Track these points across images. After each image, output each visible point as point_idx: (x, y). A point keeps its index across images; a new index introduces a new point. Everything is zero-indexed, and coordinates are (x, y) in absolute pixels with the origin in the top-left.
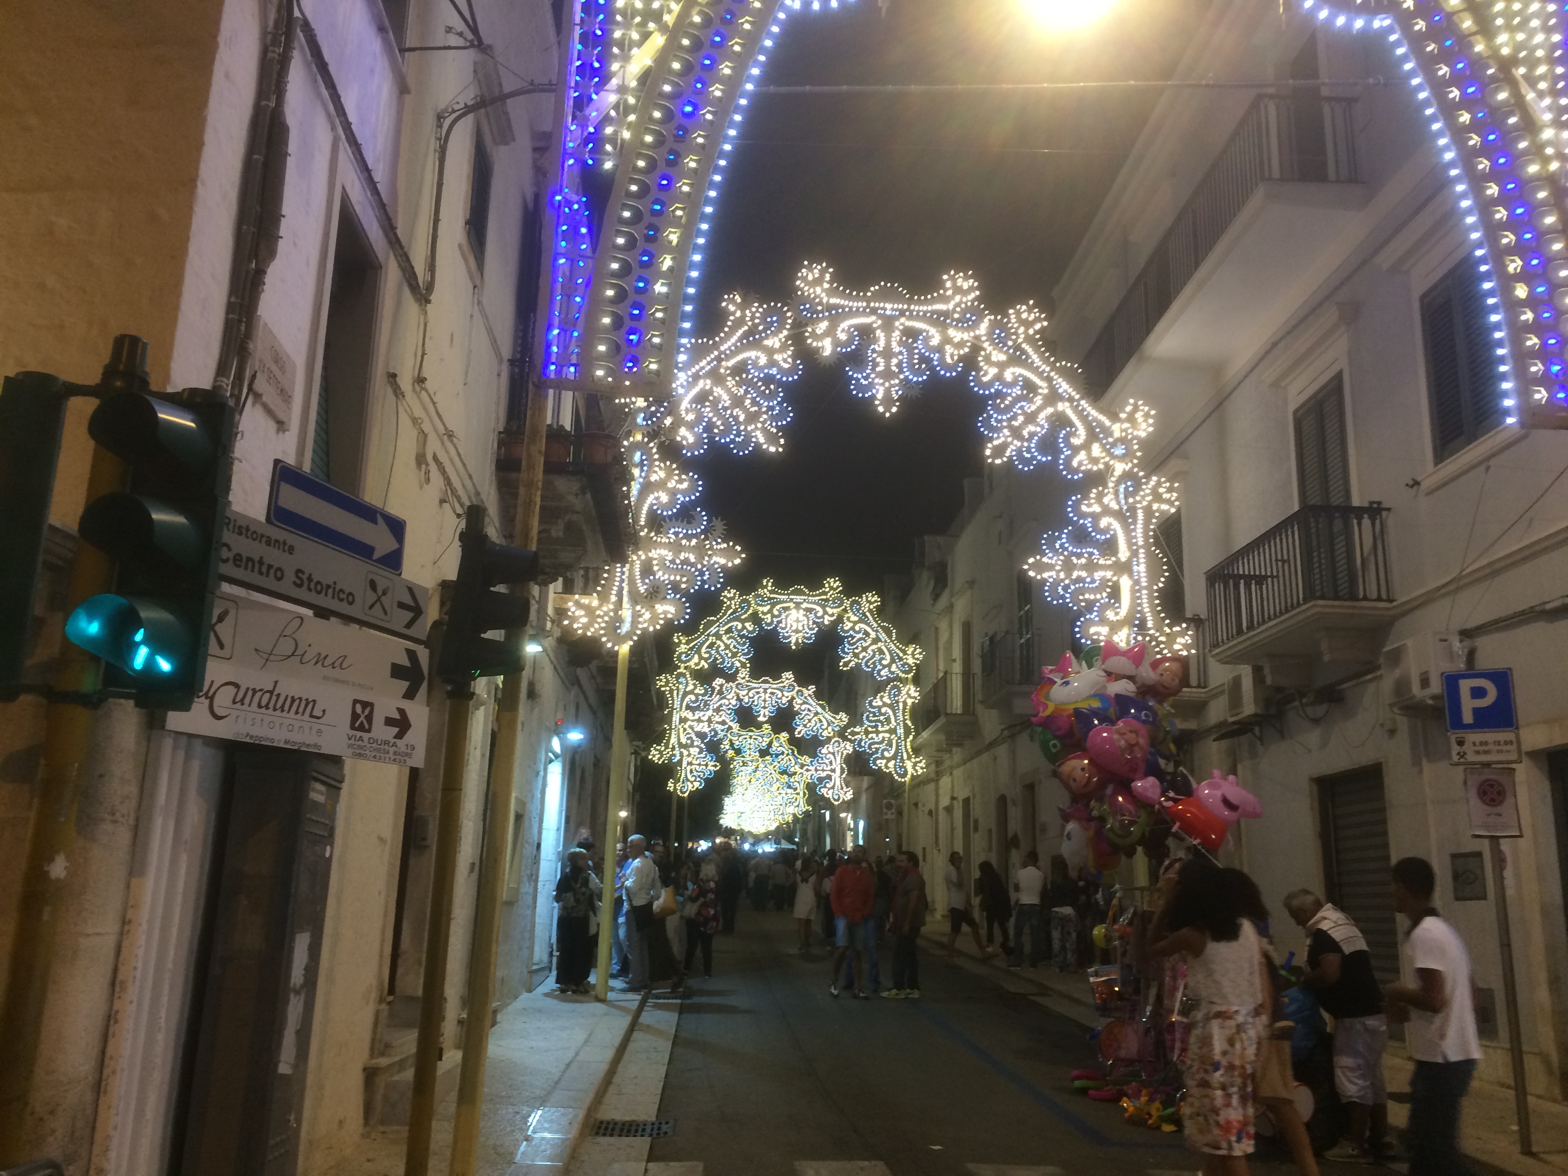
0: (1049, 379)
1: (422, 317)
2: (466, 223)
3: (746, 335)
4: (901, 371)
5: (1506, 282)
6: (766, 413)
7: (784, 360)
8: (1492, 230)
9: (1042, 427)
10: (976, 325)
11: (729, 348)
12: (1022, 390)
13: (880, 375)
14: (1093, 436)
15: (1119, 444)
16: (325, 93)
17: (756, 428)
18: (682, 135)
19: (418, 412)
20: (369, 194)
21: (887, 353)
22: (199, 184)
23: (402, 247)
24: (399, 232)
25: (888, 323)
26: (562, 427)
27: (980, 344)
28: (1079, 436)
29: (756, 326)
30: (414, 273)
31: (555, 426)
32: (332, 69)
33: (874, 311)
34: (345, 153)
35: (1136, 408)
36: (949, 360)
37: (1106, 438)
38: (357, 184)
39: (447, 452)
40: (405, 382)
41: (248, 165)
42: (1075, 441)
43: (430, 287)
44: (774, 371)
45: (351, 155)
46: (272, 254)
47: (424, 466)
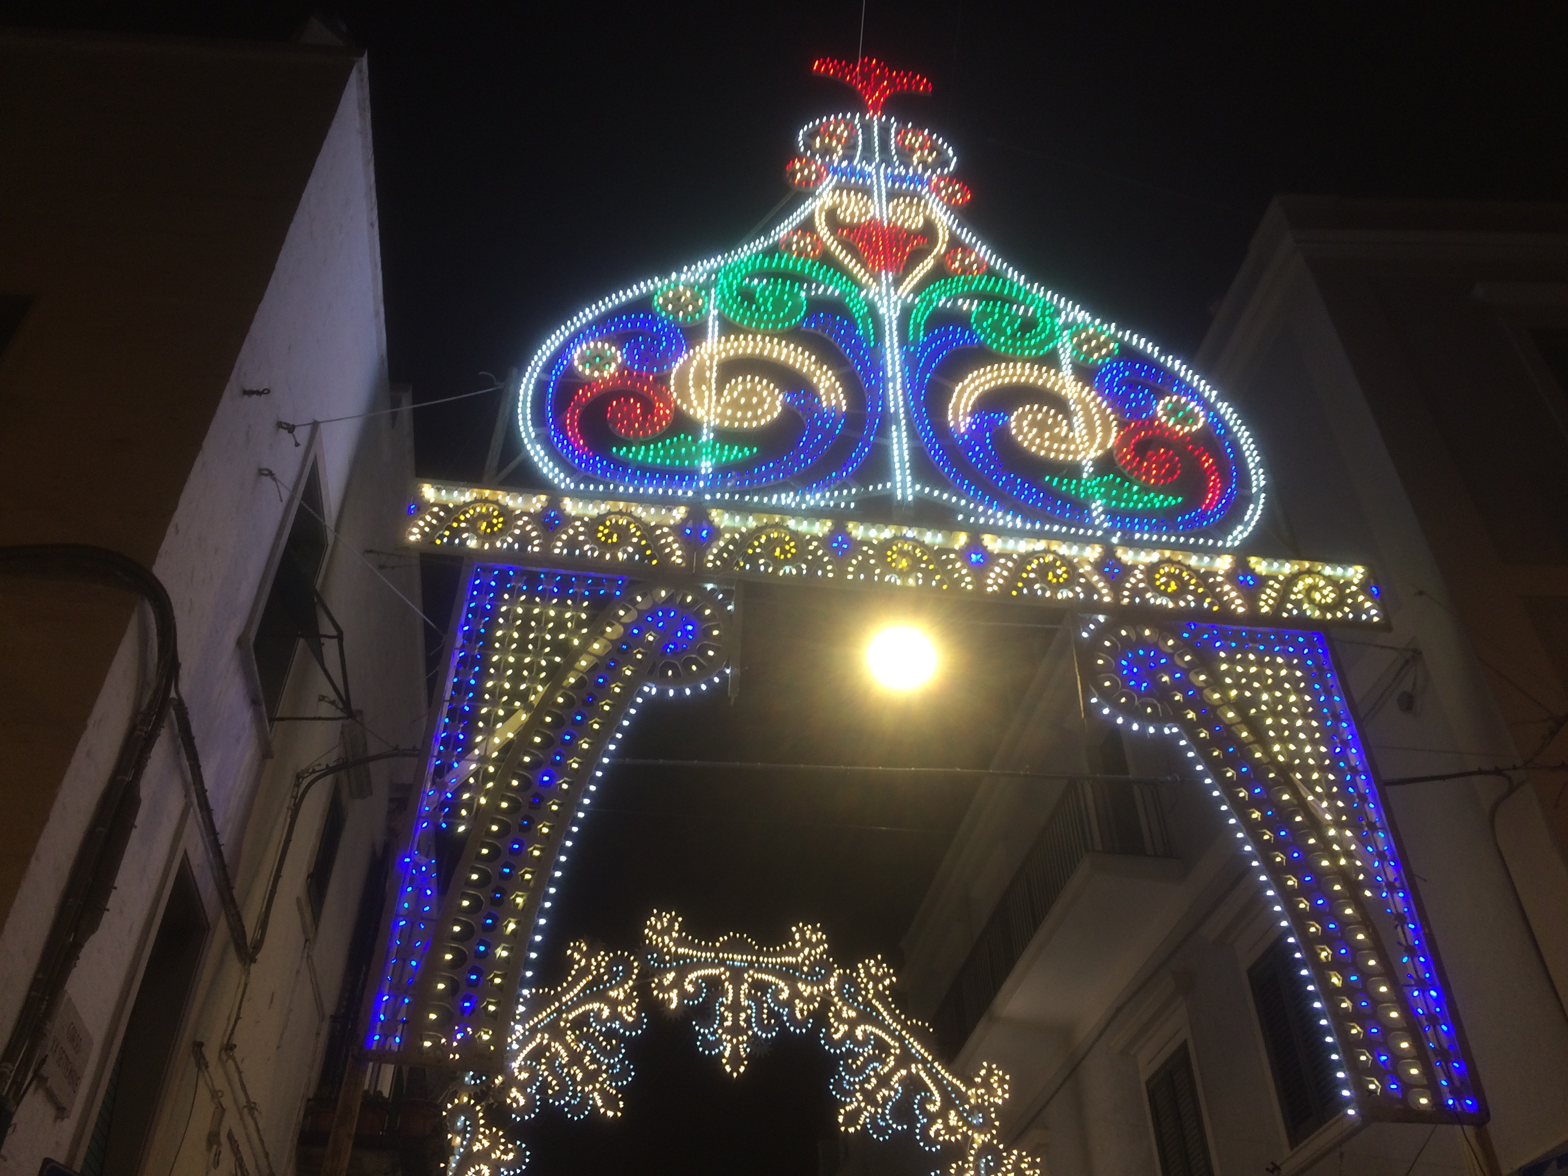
0: (901, 1039)
1: (244, 977)
2: (309, 877)
3: (589, 985)
4: (750, 1027)
5: (1321, 971)
6: (606, 1071)
7: (629, 1013)
8: (1299, 920)
9: (896, 1091)
10: (825, 980)
11: (571, 999)
12: (874, 1049)
13: (727, 1031)
14: (948, 1104)
15: (976, 1112)
16: (185, 763)
17: (594, 1089)
18: (538, 801)
19: (220, 1083)
20: (211, 855)
21: (736, 1007)
22: (33, 859)
23: (235, 907)
24: (235, 892)
25: (737, 977)
26: (380, 1093)
27: (830, 998)
28: (934, 1102)
29: (600, 976)
30: (244, 933)
31: (372, 1092)
32: (197, 742)
33: (722, 962)
34: (195, 815)
35: (990, 1073)
36: (799, 1016)
37: (962, 1104)
38: (201, 847)
39: (245, 1127)
40: (211, 1053)
41: (90, 836)
42: (932, 1108)
43: (258, 945)
44: (617, 1025)
45: (200, 819)
46: (94, 927)
47: (215, 1147)
